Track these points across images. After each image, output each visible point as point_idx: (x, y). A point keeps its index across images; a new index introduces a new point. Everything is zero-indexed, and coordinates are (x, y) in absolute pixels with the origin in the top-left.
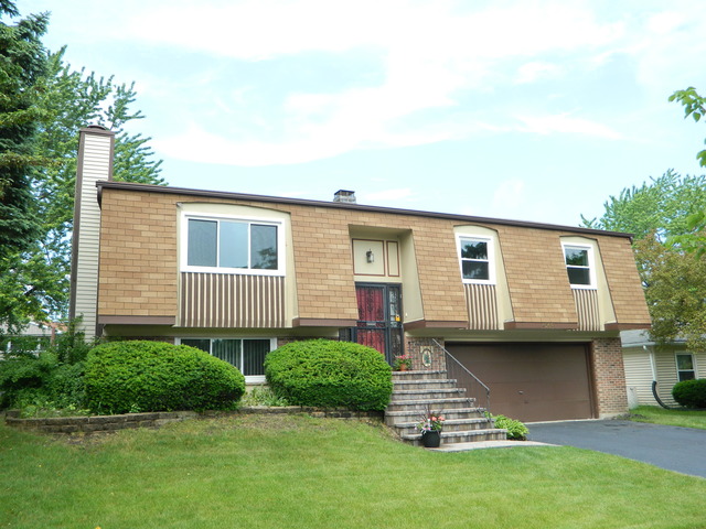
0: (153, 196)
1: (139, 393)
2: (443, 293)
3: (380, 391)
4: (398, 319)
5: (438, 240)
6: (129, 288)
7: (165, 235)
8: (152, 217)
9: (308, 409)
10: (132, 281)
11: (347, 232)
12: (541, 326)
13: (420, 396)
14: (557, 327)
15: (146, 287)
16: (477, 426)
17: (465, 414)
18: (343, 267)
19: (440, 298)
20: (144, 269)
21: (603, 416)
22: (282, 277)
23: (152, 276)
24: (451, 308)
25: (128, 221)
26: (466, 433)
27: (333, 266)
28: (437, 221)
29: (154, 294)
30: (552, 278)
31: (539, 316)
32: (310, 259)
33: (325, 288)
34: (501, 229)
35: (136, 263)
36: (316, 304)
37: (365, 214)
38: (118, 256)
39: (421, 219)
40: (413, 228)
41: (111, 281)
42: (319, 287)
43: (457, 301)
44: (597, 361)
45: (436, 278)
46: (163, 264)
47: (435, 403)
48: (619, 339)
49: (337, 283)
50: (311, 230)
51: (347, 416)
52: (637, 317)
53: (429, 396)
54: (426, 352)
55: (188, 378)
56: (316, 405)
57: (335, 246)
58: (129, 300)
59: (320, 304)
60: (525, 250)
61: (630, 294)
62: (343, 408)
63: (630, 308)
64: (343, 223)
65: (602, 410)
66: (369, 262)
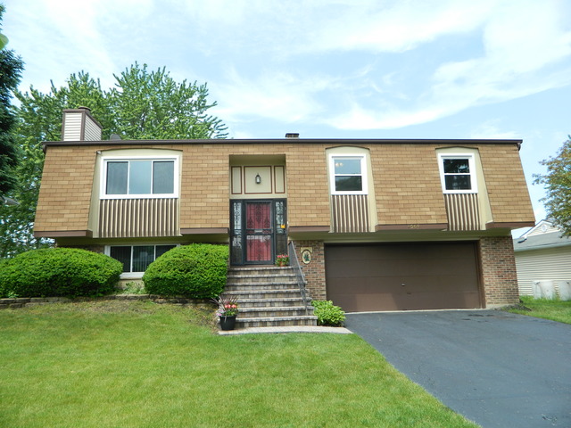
0: (81, 148)
1: (15, 284)
2: (309, 204)
3: (209, 283)
4: (283, 227)
5: (309, 161)
6: (56, 212)
7: (86, 174)
8: (79, 163)
9: (152, 297)
10: (59, 208)
11: (228, 161)
12: (406, 228)
13: (262, 288)
14: (424, 228)
15: (68, 211)
16: (295, 313)
17: (291, 303)
18: (220, 188)
19: (306, 208)
20: (68, 199)
21: (489, 307)
22: (176, 199)
23: (73, 203)
24: (315, 216)
25: (62, 167)
26: (272, 319)
27: (212, 188)
28: (311, 146)
29: (73, 216)
30: (424, 186)
31: (404, 219)
32: (195, 184)
33: (205, 204)
34: (372, 148)
35: (63, 195)
36: (194, 217)
37: (245, 146)
38: (51, 191)
39: (295, 146)
40: (287, 153)
41: (45, 208)
42: (198, 204)
43: (322, 210)
44: (484, 257)
45: (303, 192)
46: (81, 195)
47: (267, 293)
48: (511, 237)
49: (214, 200)
50: (197, 162)
51: (184, 303)
52: (518, 216)
53: (270, 287)
54: (306, 252)
55: (51, 274)
56: (159, 294)
57: (216, 173)
58: (55, 220)
59: (199, 217)
60: (397, 163)
61: (514, 195)
62: (181, 297)
63: (512, 207)
64: (225, 154)
65: (488, 301)
66: (258, 183)
